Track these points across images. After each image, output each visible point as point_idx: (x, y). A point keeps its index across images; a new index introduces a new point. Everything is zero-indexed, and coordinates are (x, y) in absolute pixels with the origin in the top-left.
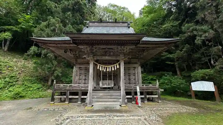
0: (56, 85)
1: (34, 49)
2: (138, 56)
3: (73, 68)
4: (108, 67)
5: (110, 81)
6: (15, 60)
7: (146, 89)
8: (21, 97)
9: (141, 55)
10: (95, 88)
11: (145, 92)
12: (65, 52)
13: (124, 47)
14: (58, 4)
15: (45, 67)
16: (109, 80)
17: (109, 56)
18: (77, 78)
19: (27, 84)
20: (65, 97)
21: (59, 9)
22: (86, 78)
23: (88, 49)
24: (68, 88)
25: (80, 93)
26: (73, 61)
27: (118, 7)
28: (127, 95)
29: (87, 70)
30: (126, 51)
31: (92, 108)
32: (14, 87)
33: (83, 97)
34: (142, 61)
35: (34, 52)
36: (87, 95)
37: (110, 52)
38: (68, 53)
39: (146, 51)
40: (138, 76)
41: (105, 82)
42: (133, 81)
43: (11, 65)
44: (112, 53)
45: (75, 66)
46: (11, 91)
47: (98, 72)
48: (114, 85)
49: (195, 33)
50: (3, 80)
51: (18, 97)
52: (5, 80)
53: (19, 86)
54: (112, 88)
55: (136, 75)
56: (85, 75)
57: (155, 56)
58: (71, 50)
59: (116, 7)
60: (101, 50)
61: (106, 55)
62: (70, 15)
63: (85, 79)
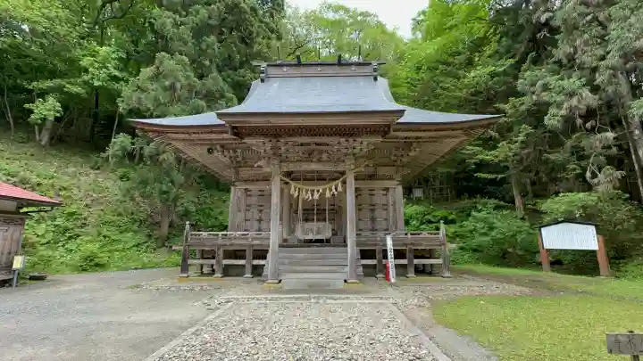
0: (192, 235)
1: (122, 142)
2: (395, 158)
3: (228, 191)
4: (316, 188)
5: (321, 224)
6: (71, 169)
7: (412, 244)
8: (97, 265)
9: (402, 156)
10: (285, 240)
11: (410, 250)
12: (210, 151)
13: (355, 140)
14: (180, 16)
15: (153, 188)
16: (318, 220)
17: (319, 161)
18: (241, 216)
19: (109, 233)
20: (213, 261)
21: (185, 32)
22: (263, 218)
23: (268, 146)
24: (220, 241)
25: (249, 254)
26: (229, 174)
27: (347, 10)
28: (363, 258)
29: (265, 196)
30: (361, 150)
31: (280, 284)
32: (78, 241)
33: (256, 262)
34: (407, 171)
35: (124, 149)
36: (266, 258)
37: (321, 152)
38: (217, 154)
39: (414, 144)
40: (395, 210)
41: (308, 225)
42: (381, 224)
43: (65, 185)
44: (324, 156)
45: (234, 185)
46: (71, 250)
47: (293, 203)
48: (333, 235)
49: (545, 97)
50: (49, 223)
51: (91, 266)
52: (56, 223)
53: (90, 238)
54: (328, 241)
55: (391, 208)
56: (261, 208)
57: (443, 157)
58: (222, 146)
59: (342, 12)
60: (297, 148)
61: (312, 161)
62: (213, 44)
63: (260, 220)
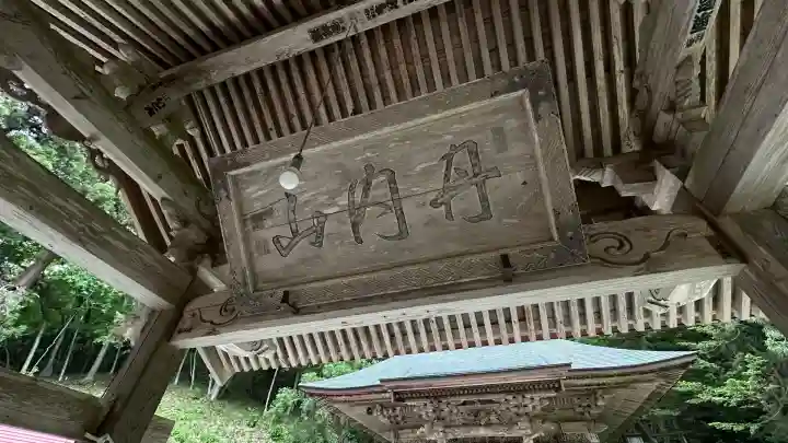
1: (285, 397)
9: (589, 406)
12: (369, 411)
13: (524, 397)
23: (430, 408)
30: (534, 407)
34: (602, 428)
37: (488, 414)
38: (376, 414)
39: (600, 392)
44: (493, 418)
58: (381, 405)
60: (462, 408)
61: (480, 425)
